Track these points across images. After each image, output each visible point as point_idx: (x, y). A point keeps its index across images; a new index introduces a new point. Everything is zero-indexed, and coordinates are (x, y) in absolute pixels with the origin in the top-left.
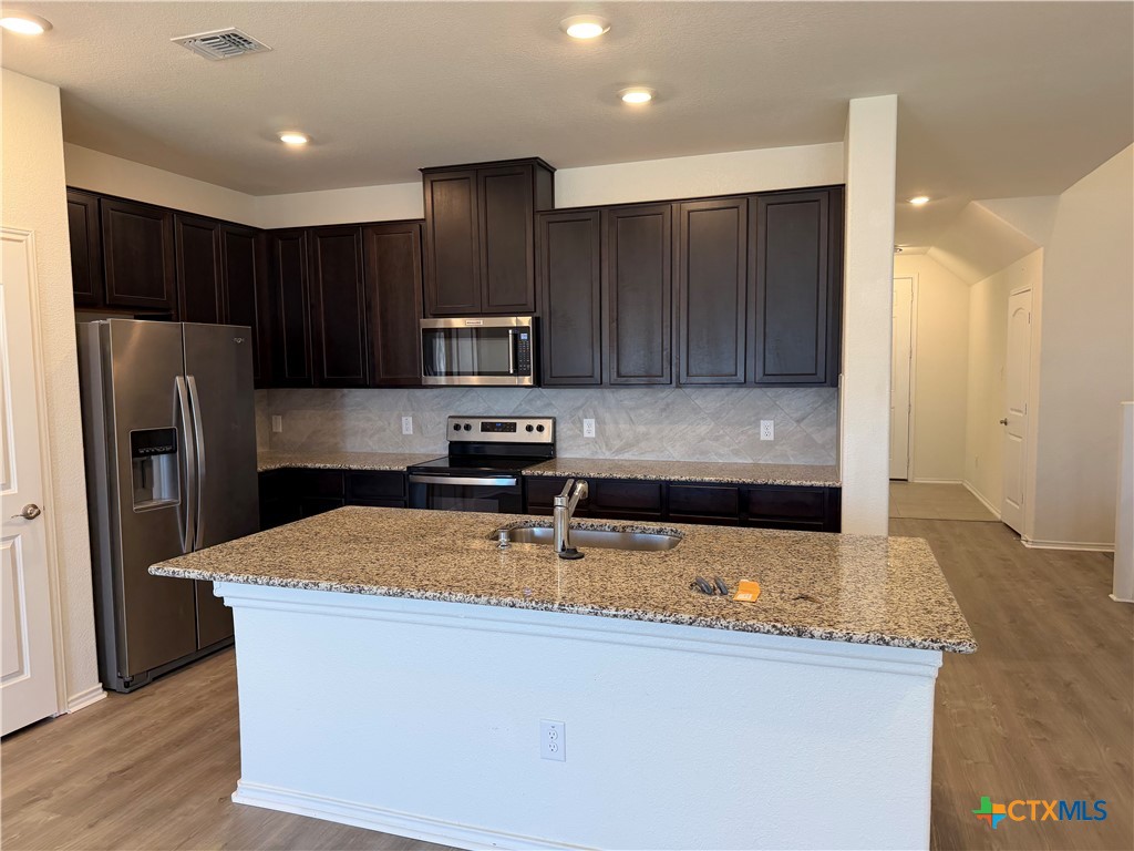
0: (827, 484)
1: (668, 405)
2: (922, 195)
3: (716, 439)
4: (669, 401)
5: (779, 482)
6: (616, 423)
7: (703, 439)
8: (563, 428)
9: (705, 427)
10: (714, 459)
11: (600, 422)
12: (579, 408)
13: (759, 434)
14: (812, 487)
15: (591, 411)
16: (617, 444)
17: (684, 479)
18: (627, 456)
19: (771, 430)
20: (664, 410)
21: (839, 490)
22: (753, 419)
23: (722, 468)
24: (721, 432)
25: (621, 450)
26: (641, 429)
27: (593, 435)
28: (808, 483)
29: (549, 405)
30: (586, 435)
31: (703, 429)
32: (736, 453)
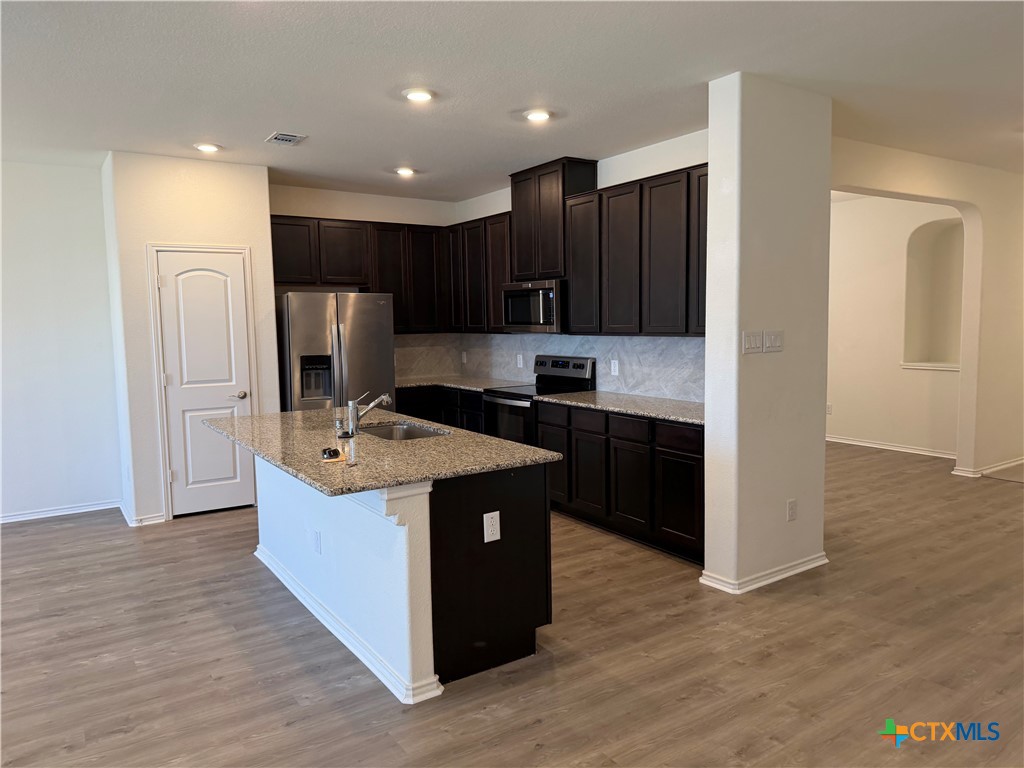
1: (663, 351)
5: (672, 418)
6: (631, 365)
7: (686, 382)
8: (600, 368)
11: (621, 364)
12: (610, 351)
15: (616, 354)
16: (631, 381)
18: (637, 392)
20: (660, 355)
25: (634, 387)
26: (646, 370)
27: (617, 374)
29: (592, 348)
30: (613, 374)
31: (686, 372)
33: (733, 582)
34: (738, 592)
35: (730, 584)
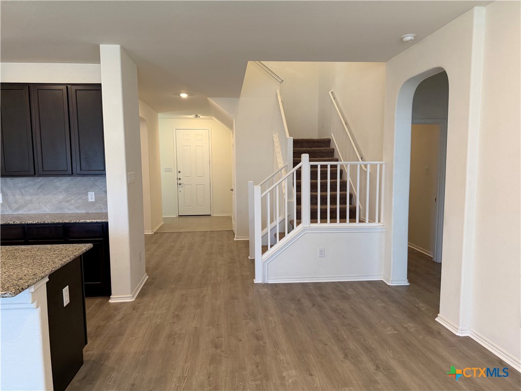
0: (103, 221)
1: (41, 185)
2: (184, 93)
3: (67, 202)
4: (42, 183)
6: (14, 195)
7: (61, 202)
9: (61, 196)
10: (67, 211)
11: (5, 195)
13: (88, 198)
14: (97, 222)
16: (15, 206)
17: (34, 222)
18: (21, 212)
19: (94, 197)
20: (39, 188)
21: (107, 223)
22: (85, 191)
23: (71, 215)
24: (70, 198)
25: (17, 209)
26: (28, 198)
28: (95, 221)
31: (61, 197)
32: (78, 208)
33: (130, 296)
34: (133, 300)
35: (129, 297)
